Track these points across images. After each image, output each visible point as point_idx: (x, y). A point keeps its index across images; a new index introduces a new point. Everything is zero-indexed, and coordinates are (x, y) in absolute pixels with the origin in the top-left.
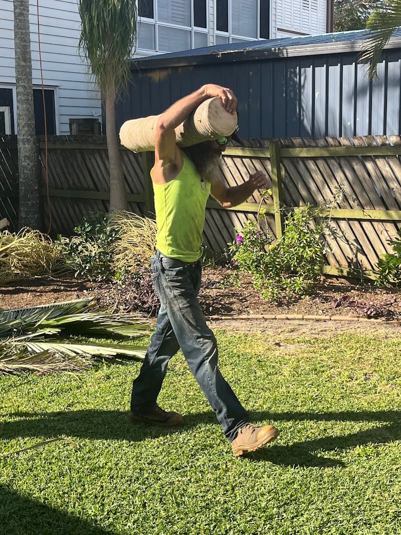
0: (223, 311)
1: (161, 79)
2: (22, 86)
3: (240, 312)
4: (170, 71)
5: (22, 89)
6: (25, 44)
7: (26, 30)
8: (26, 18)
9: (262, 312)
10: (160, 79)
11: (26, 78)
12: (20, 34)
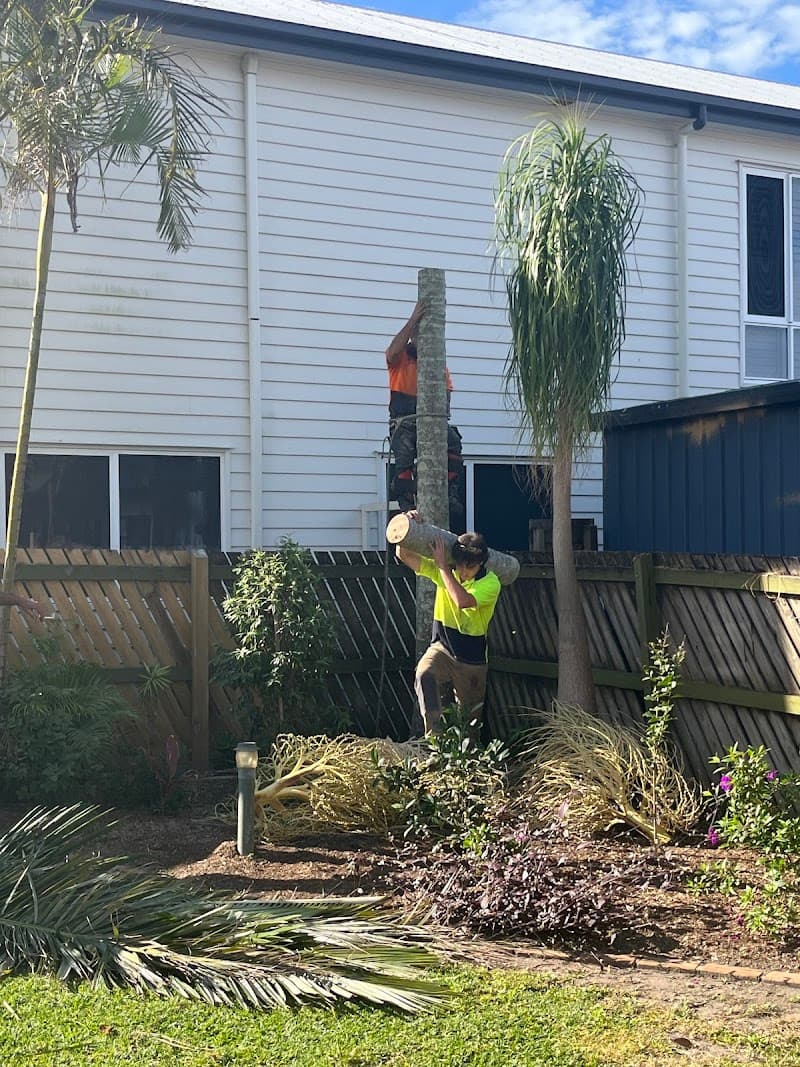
0: (652, 945)
1: (708, 436)
2: (425, 461)
3: (691, 953)
4: (722, 420)
5: (426, 468)
6: (434, 382)
7: (436, 357)
8: (438, 336)
9: (739, 960)
10: (704, 436)
11: (433, 445)
12: (425, 364)
